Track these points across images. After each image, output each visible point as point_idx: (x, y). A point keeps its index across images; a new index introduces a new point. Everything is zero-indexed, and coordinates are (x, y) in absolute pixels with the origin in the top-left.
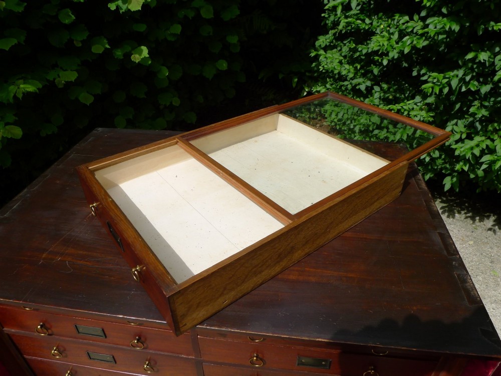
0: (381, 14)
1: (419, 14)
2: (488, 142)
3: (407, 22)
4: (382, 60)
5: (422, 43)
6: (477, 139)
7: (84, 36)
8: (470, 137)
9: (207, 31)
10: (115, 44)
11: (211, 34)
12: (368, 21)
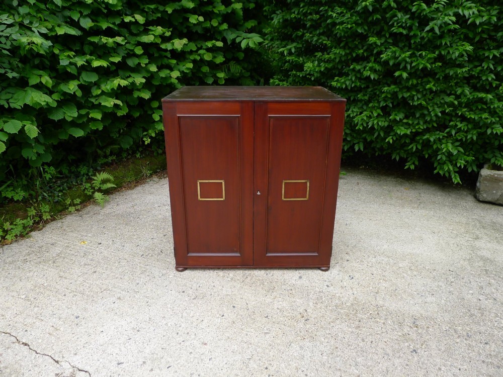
0: (308, 56)
1: (327, 52)
2: (371, 114)
3: (322, 56)
4: (311, 77)
5: (330, 66)
6: (365, 113)
7: (147, 61)
8: (361, 113)
9: (205, 69)
10: (160, 68)
11: (208, 71)
12: (301, 59)
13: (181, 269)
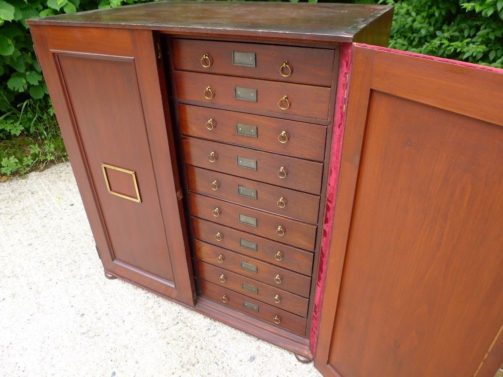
13: (110, 276)
